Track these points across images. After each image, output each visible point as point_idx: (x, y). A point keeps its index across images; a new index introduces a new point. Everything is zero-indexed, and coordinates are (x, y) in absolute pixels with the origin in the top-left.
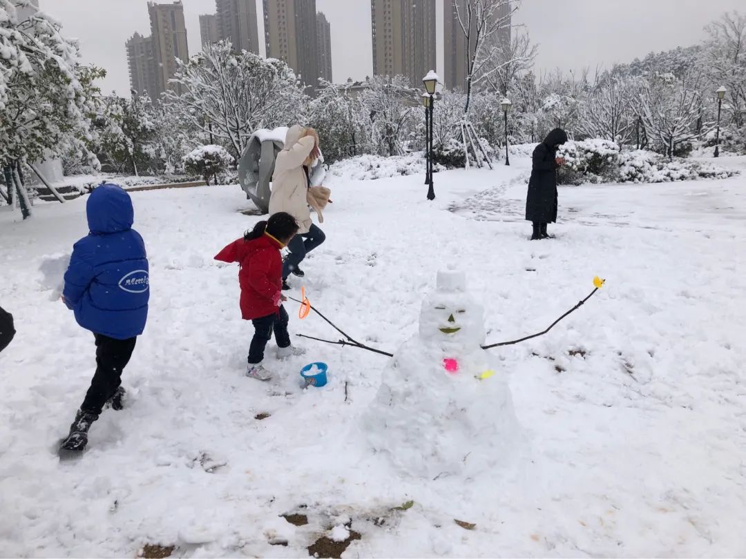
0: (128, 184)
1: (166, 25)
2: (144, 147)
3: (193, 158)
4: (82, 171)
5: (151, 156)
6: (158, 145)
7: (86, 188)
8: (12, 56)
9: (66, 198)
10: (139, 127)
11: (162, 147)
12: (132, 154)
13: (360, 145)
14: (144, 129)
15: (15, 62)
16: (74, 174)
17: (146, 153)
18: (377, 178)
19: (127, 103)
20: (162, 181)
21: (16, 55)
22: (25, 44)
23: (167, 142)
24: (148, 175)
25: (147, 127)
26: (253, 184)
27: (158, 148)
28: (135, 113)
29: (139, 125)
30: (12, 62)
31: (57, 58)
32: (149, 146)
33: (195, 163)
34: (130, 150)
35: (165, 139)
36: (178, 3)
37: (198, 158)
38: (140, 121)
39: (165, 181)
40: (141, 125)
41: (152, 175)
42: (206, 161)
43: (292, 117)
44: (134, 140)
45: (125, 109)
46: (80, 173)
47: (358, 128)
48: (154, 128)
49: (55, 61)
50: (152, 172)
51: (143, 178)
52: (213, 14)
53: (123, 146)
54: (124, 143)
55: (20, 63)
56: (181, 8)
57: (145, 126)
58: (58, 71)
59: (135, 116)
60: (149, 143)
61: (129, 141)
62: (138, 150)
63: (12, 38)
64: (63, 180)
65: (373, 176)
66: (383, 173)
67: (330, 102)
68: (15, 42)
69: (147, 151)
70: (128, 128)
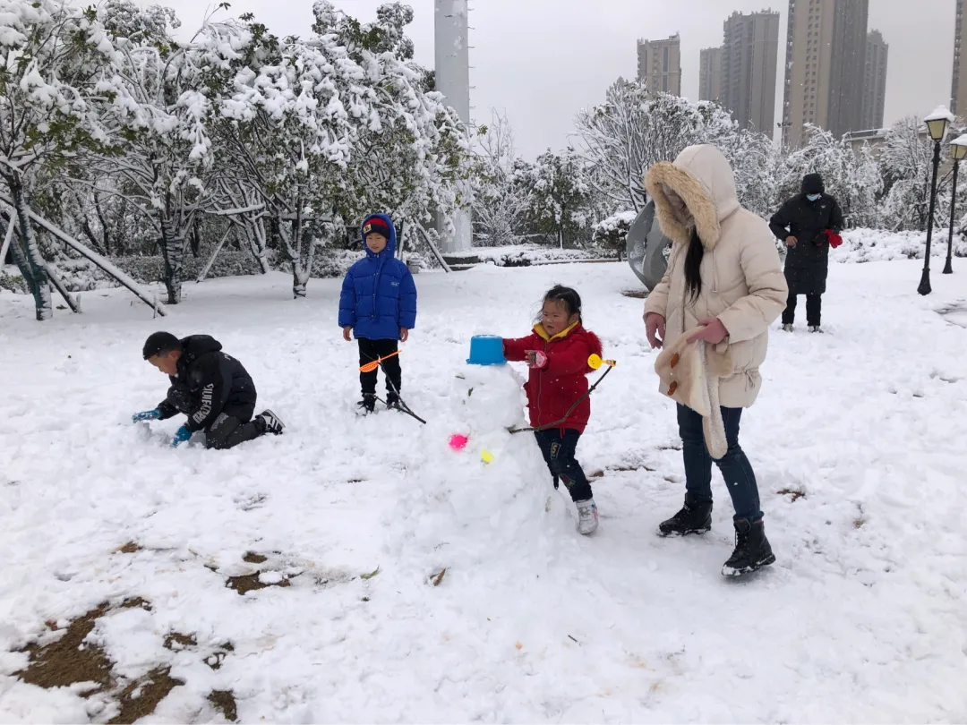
0: (548, 257)
1: (655, 65)
2: (574, 214)
3: (605, 227)
4: (511, 241)
5: (581, 225)
6: (590, 212)
7: (503, 260)
8: (362, 115)
9: (454, 269)
10: (571, 191)
11: (594, 215)
12: (558, 222)
13: (855, 214)
14: (577, 193)
15: (365, 121)
16: (504, 244)
17: (575, 222)
18: (867, 261)
19: (561, 162)
20: (589, 255)
21: (366, 114)
22: (377, 101)
23: (601, 209)
24: (575, 248)
25: (581, 190)
26: (640, 259)
27: (590, 215)
28: (569, 174)
29: (571, 188)
30: (362, 120)
31: (407, 116)
32: (579, 213)
33: (607, 233)
34: (558, 217)
35: (599, 205)
36: (674, 37)
37: (611, 228)
38: (573, 183)
39: (593, 256)
40: (574, 187)
41: (579, 248)
42: (620, 231)
43: (755, 177)
44: (563, 207)
45: (558, 168)
46: (509, 243)
47: (855, 190)
48: (588, 191)
49: (403, 118)
50: (580, 245)
51: (568, 251)
52: (718, 47)
53: (549, 212)
54: (552, 209)
55: (369, 122)
56: (678, 43)
57: (578, 190)
58: (404, 129)
59: (569, 177)
60: (580, 210)
61: (558, 206)
62: (566, 218)
63: (365, 96)
64: (470, 249)
65: (862, 258)
66: (879, 254)
67: (816, 156)
68: (368, 100)
69: (576, 219)
70: (558, 191)
